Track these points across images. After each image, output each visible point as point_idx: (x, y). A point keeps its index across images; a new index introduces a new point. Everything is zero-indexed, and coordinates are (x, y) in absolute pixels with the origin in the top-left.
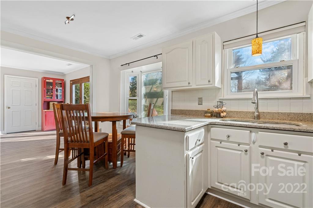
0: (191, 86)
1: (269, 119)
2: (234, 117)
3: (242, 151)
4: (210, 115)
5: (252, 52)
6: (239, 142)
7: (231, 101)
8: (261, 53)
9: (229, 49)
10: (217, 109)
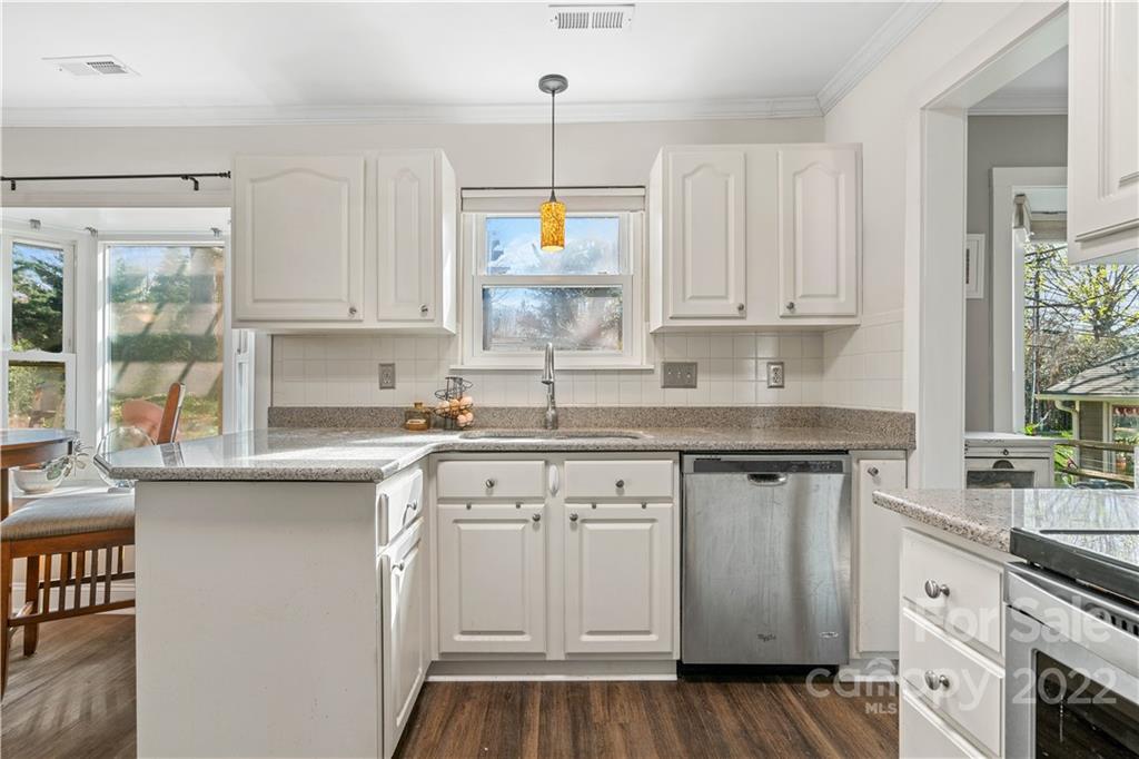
0: (360, 321)
1: (578, 427)
2: (493, 427)
3: (525, 521)
4: (422, 421)
5: (542, 237)
6: (517, 498)
7: (485, 376)
8: (563, 246)
9: (479, 214)
10: (446, 404)
